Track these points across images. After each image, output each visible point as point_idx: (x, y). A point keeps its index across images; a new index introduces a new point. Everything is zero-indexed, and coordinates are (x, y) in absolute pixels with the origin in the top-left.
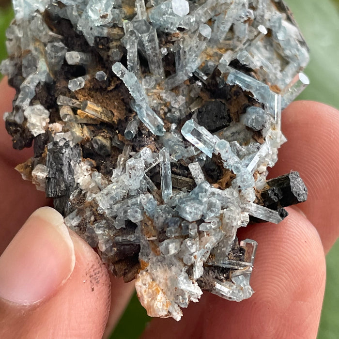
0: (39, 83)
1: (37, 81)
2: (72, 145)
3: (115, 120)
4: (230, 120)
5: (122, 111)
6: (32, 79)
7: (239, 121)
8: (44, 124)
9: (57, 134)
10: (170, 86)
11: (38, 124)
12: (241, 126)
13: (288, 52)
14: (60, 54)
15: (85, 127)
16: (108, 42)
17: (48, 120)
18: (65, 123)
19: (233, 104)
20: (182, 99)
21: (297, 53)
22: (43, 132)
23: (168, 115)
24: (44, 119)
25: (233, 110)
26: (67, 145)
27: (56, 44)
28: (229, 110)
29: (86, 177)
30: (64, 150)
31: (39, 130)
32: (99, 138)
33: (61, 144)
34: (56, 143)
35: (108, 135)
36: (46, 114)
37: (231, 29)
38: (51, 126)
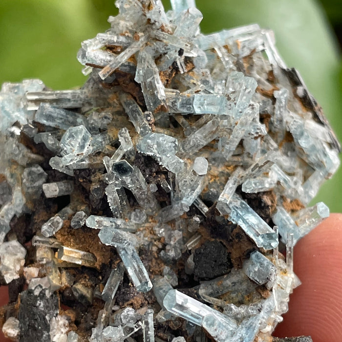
0: (15, 216)
1: (13, 213)
2: (48, 294)
3: (97, 265)
4: (231, 266)
5: (107, 254)
6: (7, 210)
7: (241, 268)
8: (18, 268)
9: (33, 280)
10: (164, 220)
11: (12, 267)
12: (243, 275)
13: (312, 159)
14: (37, 184)
15: (64, 272)
16: (89, 175)
17: (23, 262)
18: (42, 265)
19: (235, 247)
20: (178, 235)
21: (324, 160)
22: (17, 277)
23: (162, 253)
24: (19, 260)
25: (235, 254)
26: (42, 295)
27: (34, 169)
28: (230, 253)
29: (63, 335)
30: (39, 302)
31: (12, 275)
32: (79, 287)
33: (37, 293)
34: (30, 292)
35: (89, 283)
36: (22, 252)
37: (241, 144)
38: (26, 269)
